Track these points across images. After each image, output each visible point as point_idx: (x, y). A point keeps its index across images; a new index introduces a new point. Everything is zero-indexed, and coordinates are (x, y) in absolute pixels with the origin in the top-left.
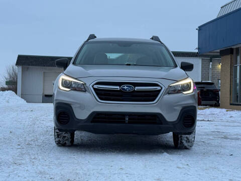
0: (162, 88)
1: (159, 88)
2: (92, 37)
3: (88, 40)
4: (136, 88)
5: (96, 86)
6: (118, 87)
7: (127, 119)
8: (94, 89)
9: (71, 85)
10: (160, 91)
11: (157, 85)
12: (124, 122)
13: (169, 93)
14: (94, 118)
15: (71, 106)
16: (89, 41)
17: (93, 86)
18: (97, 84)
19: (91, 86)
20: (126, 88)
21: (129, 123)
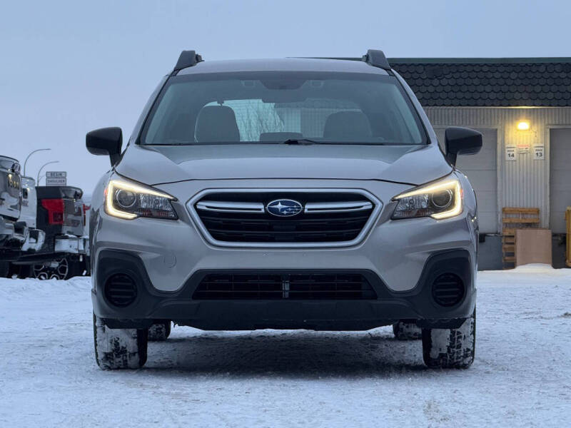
0: (374, 205)
1: (366, 206)
2: (189, 59)
3: (177, 70)
4: (308, 206)
5: (203, 206)
6: (261, 206)
7: (286, 287)
8: (200, 212)
9: (138, 202)
10: (369, 212)
11: (361, 198)
12: (279, 296)
13: (393, 218)
14: (202, 286)
15: (140, 259)
16: (181, 73)
17: (195, 206)
18: (207, 198)
19: (190, 205)
20: (280, 206)
21: (292, 296)
